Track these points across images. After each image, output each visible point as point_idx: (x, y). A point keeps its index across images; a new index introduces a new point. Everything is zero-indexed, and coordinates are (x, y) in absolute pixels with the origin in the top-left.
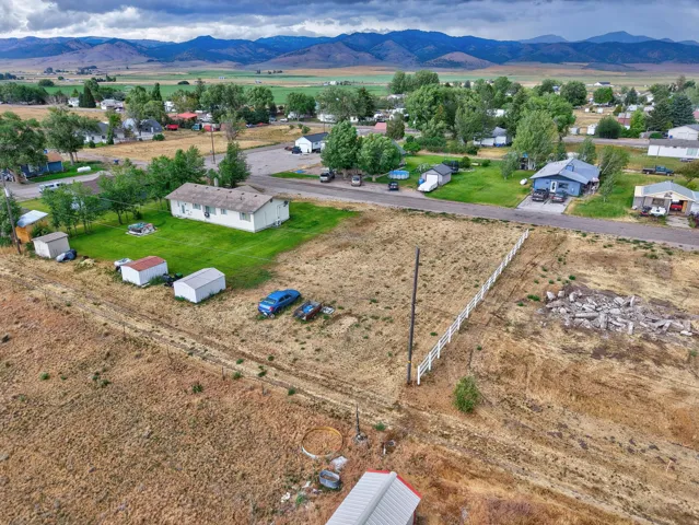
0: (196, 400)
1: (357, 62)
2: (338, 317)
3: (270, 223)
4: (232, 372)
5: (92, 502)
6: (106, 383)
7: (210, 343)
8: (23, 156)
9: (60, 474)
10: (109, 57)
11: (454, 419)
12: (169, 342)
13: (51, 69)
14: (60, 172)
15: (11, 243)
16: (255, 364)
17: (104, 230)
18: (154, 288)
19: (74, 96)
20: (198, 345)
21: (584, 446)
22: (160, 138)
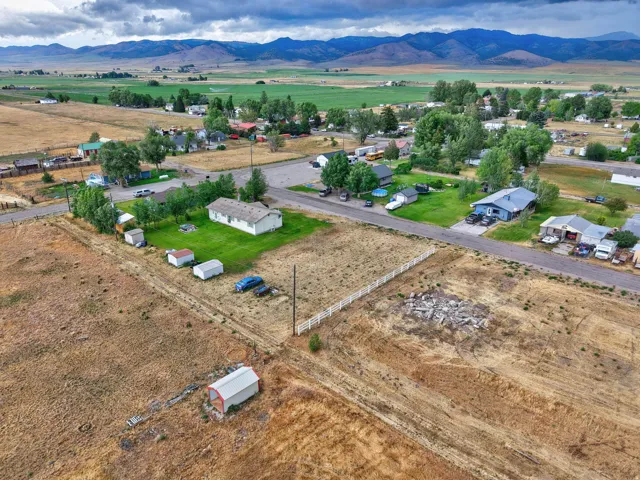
0: (187, 331)
1: (418, 60)
2: (279, 296)
3: (267, 229)
4: (209, 319)
5: (132, 366)
6: (148, 318)
7: (204, 303)
8: (125, 170)
9: (121, 354)
10: (205, 57)
11: (306, 354)
12: (184, 300)
13: (158, 67)
14: (148, 178)
15: (113, 233)
16: (222, 317)
17: (167, 227)
18: (184, 269)
19: (170, 102)
20: (197, 304)
21: (361, 373)
22: (222, 148)
